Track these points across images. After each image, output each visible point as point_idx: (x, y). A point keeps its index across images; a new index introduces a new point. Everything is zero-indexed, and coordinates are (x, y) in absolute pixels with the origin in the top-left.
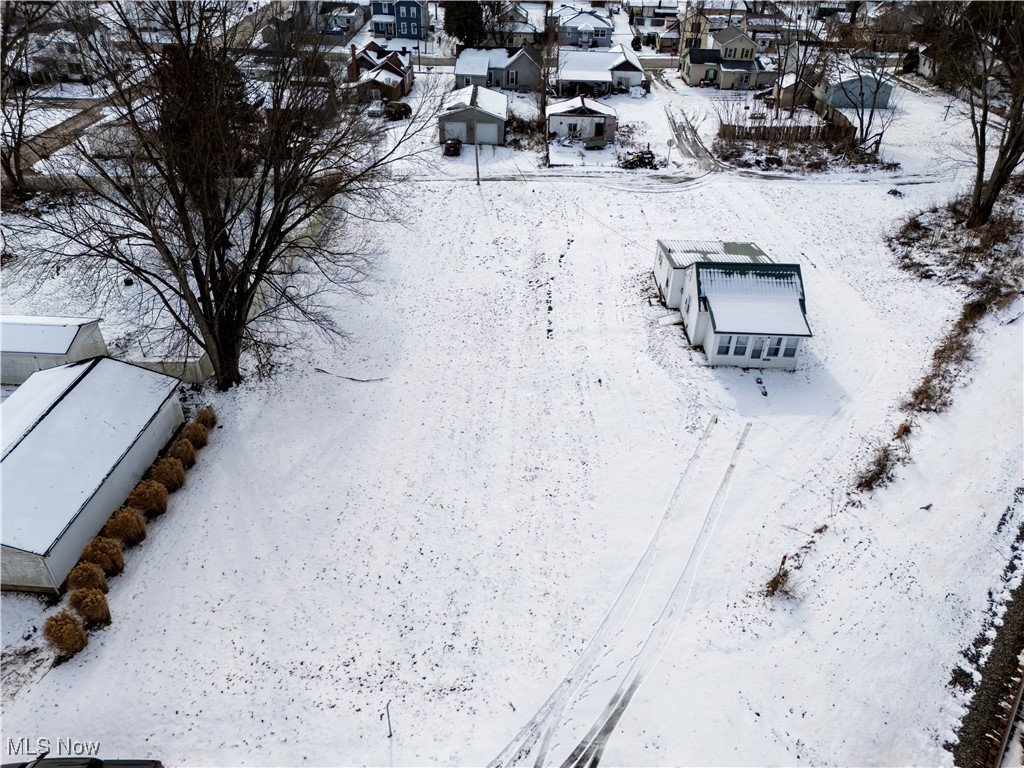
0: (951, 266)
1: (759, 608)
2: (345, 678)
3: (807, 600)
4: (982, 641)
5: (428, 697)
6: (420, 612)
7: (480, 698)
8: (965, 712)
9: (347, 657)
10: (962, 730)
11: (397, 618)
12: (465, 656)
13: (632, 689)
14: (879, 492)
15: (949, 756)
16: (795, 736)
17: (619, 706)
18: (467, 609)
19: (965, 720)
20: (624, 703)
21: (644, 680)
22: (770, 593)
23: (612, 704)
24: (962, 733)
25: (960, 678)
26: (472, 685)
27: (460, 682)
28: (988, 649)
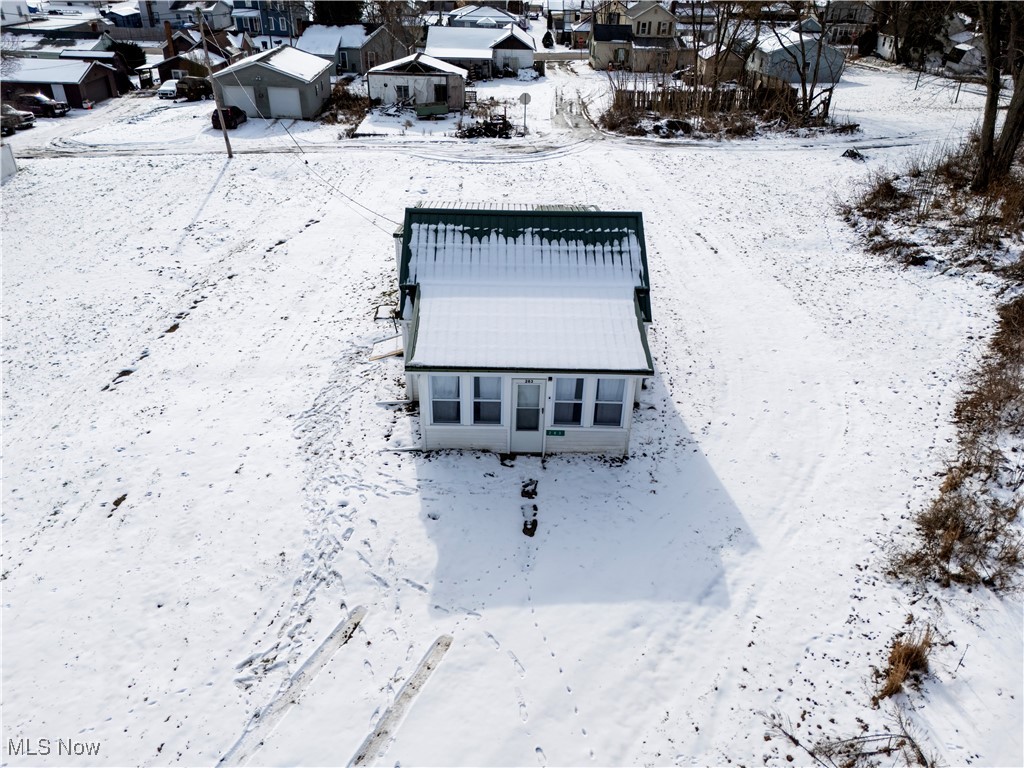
0: (957, 244)
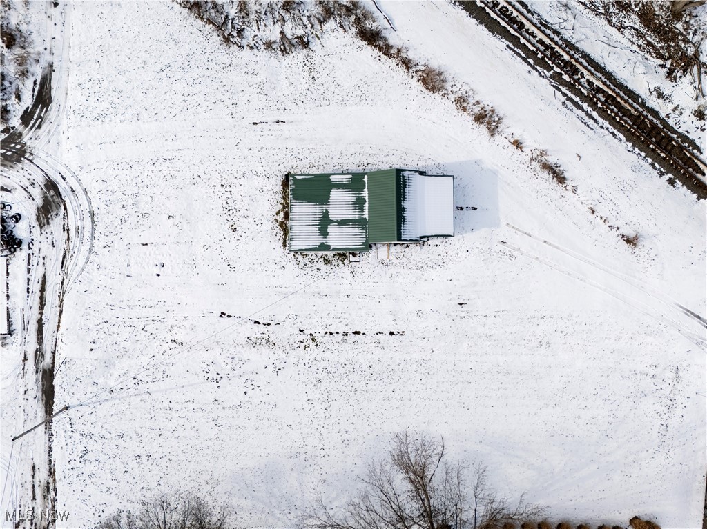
1: (641, 251)
2: (667, 414)
3: (638, 230)
4: (653, 165)
5: (680, 382)
6: (632, 390)
7: (682, 363)
8: (685, 187)
9: (657, 416)
10: (692, 191)
11: (635, 399)
12: (659, 370)
13: (682, 307)
14: (566, 175)
15: (702, 200)
16: (701, 253)
17: (689, 312)
18: (633, 370)
19: (688, 188)
20: (688, 311)
21: (678, 302)
22: (635, 245)
23: (688, 315)
24: (693, 192)
25: (671, 182)
26: (675, 366)
27: (673, 371)
28: (656, 165)
